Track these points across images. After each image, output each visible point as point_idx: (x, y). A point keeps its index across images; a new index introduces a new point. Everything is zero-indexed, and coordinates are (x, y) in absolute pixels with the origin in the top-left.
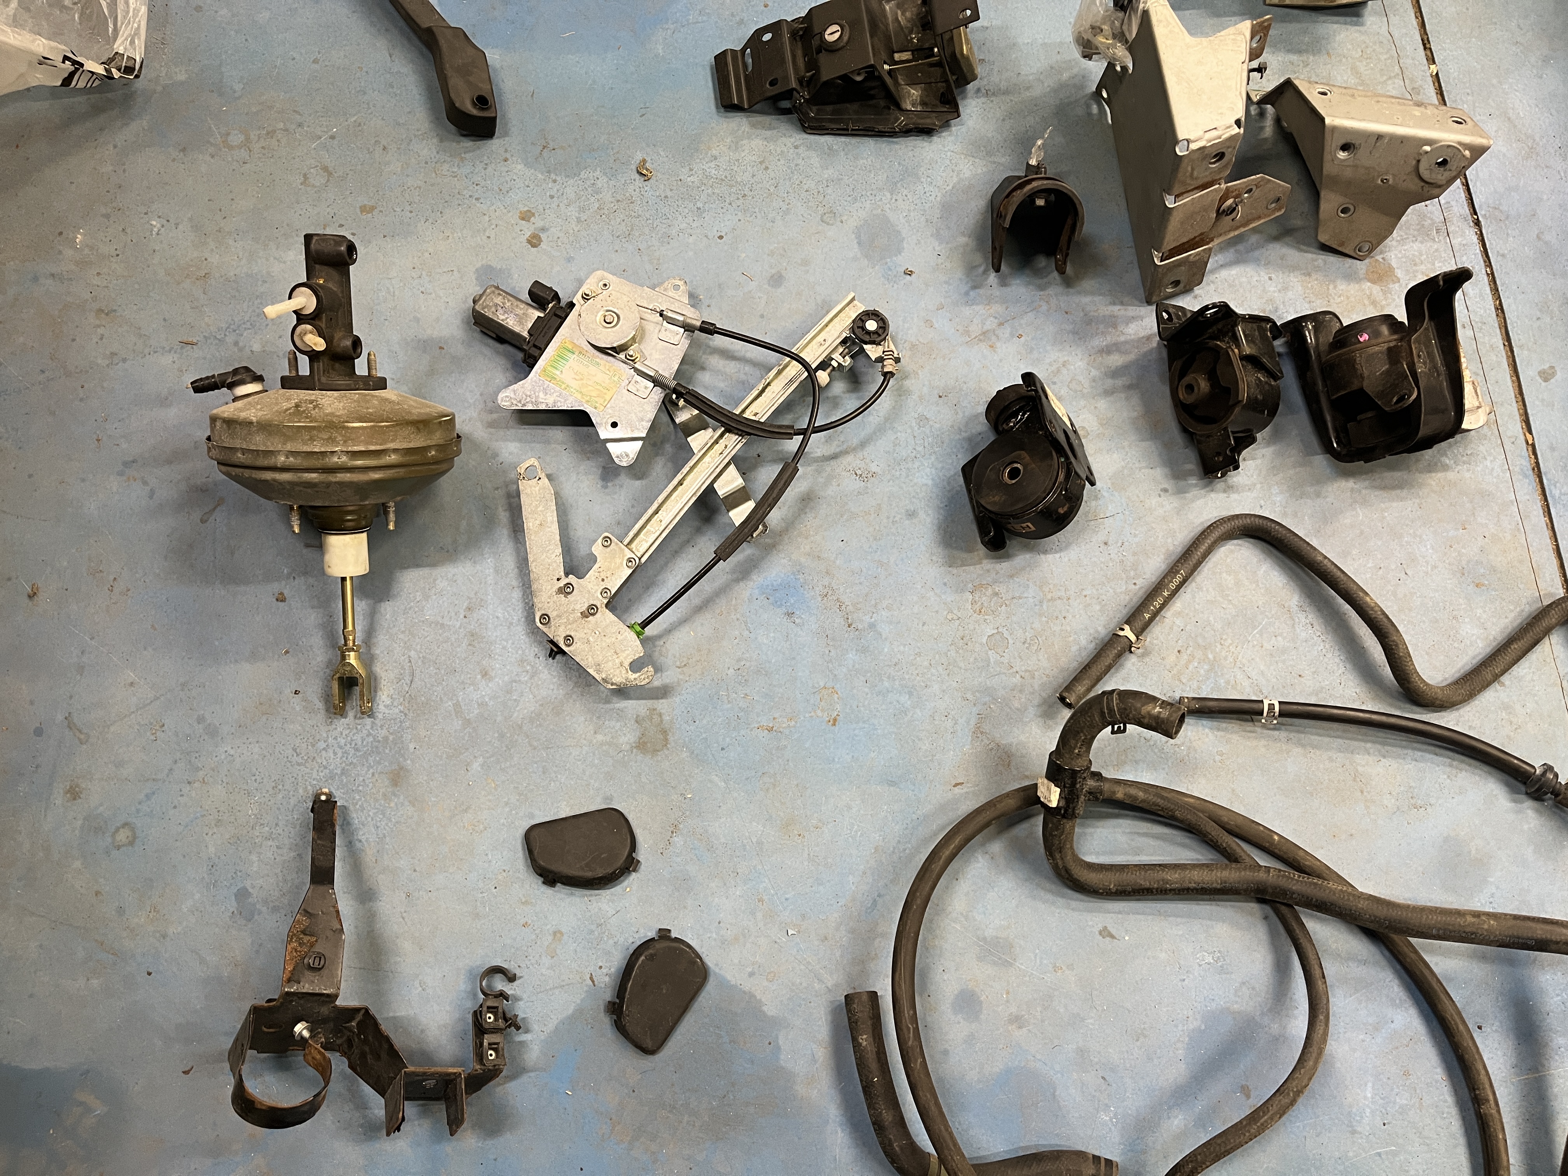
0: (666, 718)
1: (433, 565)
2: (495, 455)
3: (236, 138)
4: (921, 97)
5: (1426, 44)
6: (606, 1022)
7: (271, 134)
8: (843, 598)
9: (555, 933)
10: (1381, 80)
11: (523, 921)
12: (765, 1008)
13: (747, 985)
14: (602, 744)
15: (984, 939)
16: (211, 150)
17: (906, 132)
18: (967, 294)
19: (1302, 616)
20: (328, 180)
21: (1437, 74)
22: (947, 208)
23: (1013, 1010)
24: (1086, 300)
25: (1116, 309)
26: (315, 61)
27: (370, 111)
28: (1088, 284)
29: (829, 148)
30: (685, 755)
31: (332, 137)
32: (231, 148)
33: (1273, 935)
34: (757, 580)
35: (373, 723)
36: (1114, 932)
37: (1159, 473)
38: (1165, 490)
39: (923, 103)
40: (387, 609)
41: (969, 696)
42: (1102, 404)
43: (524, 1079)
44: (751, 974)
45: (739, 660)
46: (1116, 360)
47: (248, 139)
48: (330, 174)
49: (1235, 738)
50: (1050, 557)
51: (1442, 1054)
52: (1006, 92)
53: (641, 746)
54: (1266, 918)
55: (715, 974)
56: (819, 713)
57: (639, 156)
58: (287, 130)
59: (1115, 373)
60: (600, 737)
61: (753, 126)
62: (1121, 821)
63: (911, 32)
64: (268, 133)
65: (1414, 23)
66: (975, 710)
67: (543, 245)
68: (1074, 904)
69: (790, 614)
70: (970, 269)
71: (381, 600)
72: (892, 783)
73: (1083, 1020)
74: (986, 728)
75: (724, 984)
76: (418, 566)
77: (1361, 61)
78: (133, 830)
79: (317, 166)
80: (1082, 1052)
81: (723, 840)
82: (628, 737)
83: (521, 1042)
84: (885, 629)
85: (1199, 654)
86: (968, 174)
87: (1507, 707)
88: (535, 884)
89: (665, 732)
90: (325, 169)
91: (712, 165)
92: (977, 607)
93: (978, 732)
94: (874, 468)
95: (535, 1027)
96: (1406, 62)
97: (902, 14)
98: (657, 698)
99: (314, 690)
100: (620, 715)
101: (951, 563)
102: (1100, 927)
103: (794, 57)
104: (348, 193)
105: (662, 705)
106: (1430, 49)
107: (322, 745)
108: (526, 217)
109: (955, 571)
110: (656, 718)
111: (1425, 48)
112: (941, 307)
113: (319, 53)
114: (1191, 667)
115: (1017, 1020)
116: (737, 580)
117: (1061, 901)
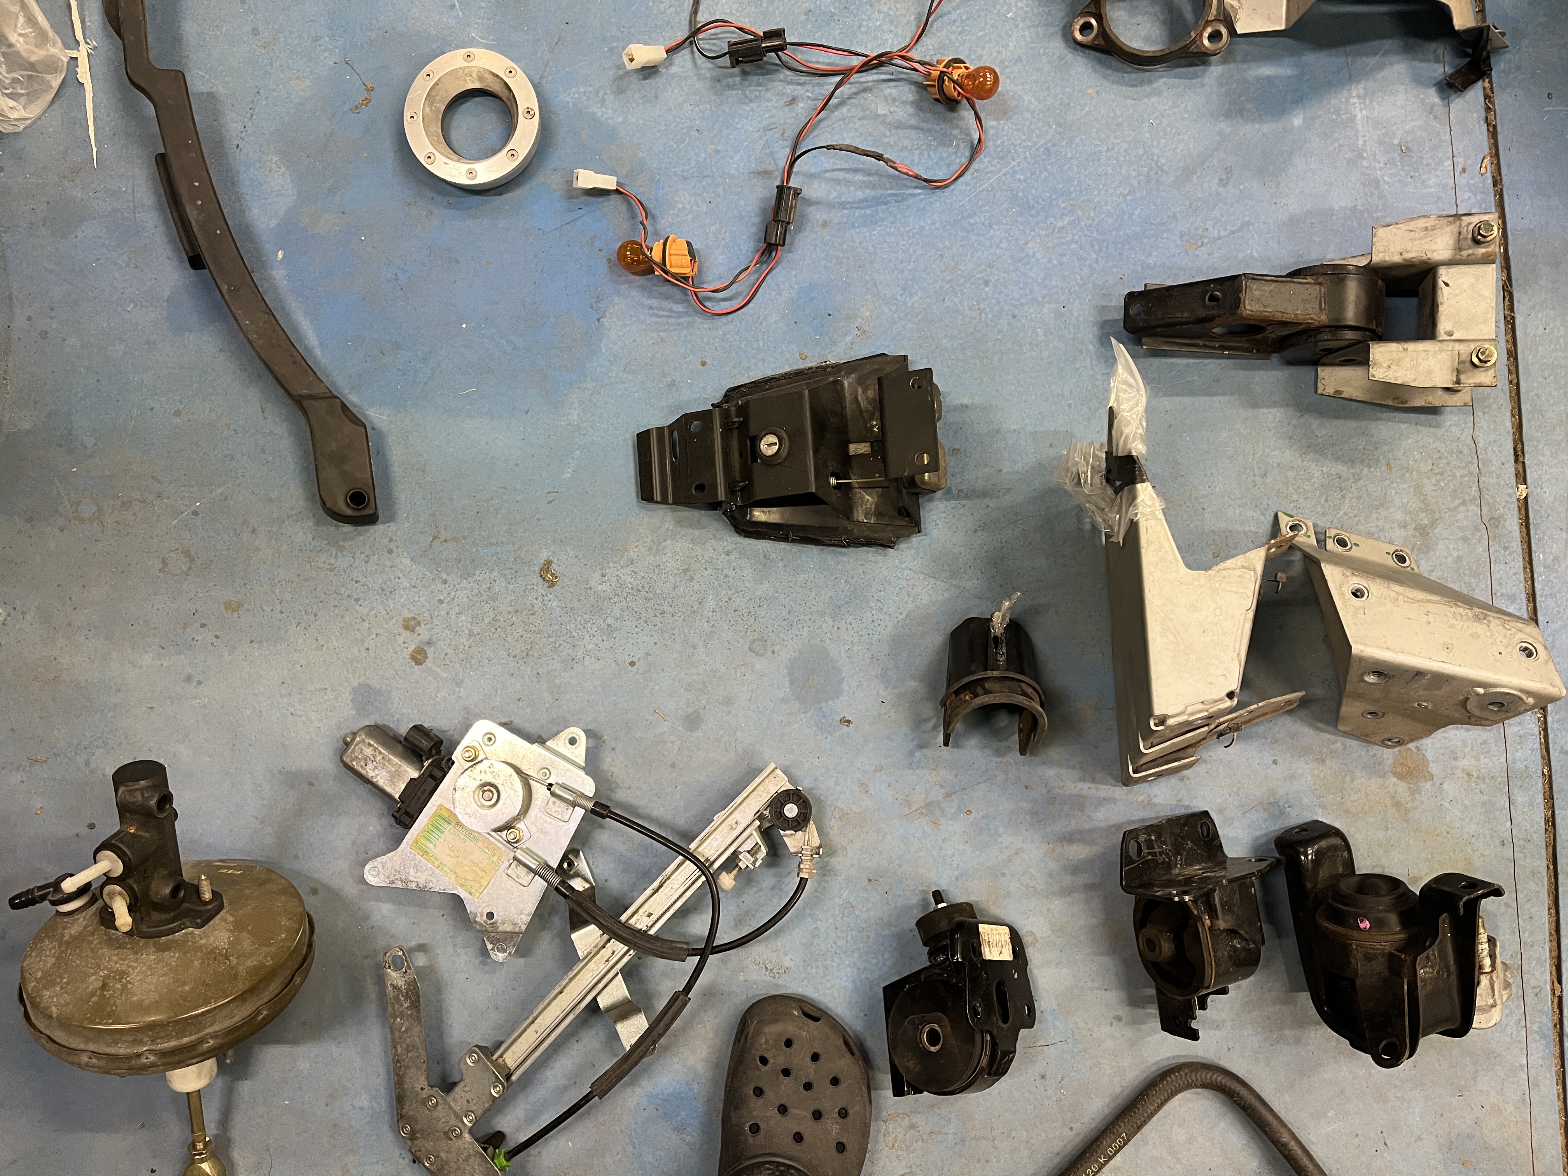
1: (294, 1042)
2: (366, 918)
3: (88, 509)
4: (877, 506)
5: (1519, 455)
7: (126, 505)
10: (1452, 505)
16: (61, 521)
17: (856, 542)
18: (911, 754)
20: (190, 568)
21: (1526, 498)
22: (896, 642)
24: (1050, 772)
25: (1085, 788)
26: (177, 413)
27: (238, 482)
28: (1054, 752)
29: (765, 557)
31: (195, 513)
32: (82, 520)
34: (647, 1086)
37: (1114, 997)
38: (1119, 1019)
39: (879, 514)
42: (1057, 905)
46: (1079, 852)
47: (100, 510)
48: (192, 560)
52: (984, 494)
57: (544, 555)
58: (143, 501)
59: (1075, 869)
61: (679, 522)
63: (872, 419)
64: (123, 503)
65: (1508, 423)
67: (429, 663)
69: (680, 1130)
70: (918, 722)
71: (239, 1078)
76: (278, 1042)
77: (1429, 478)
79: (177, 549)
86: (925, 600)
90: (186, 553)
91: (627, 570)
92: (890, 1139)
94: (787, 963)
96: (1489, 480)
97: (863, 392)
103: (726, 456)
104: (212, 584)
106: (1524, 463)
108: (410, 625)
111: (1516, 461)
112: (879, 769)
113: (181, 402)
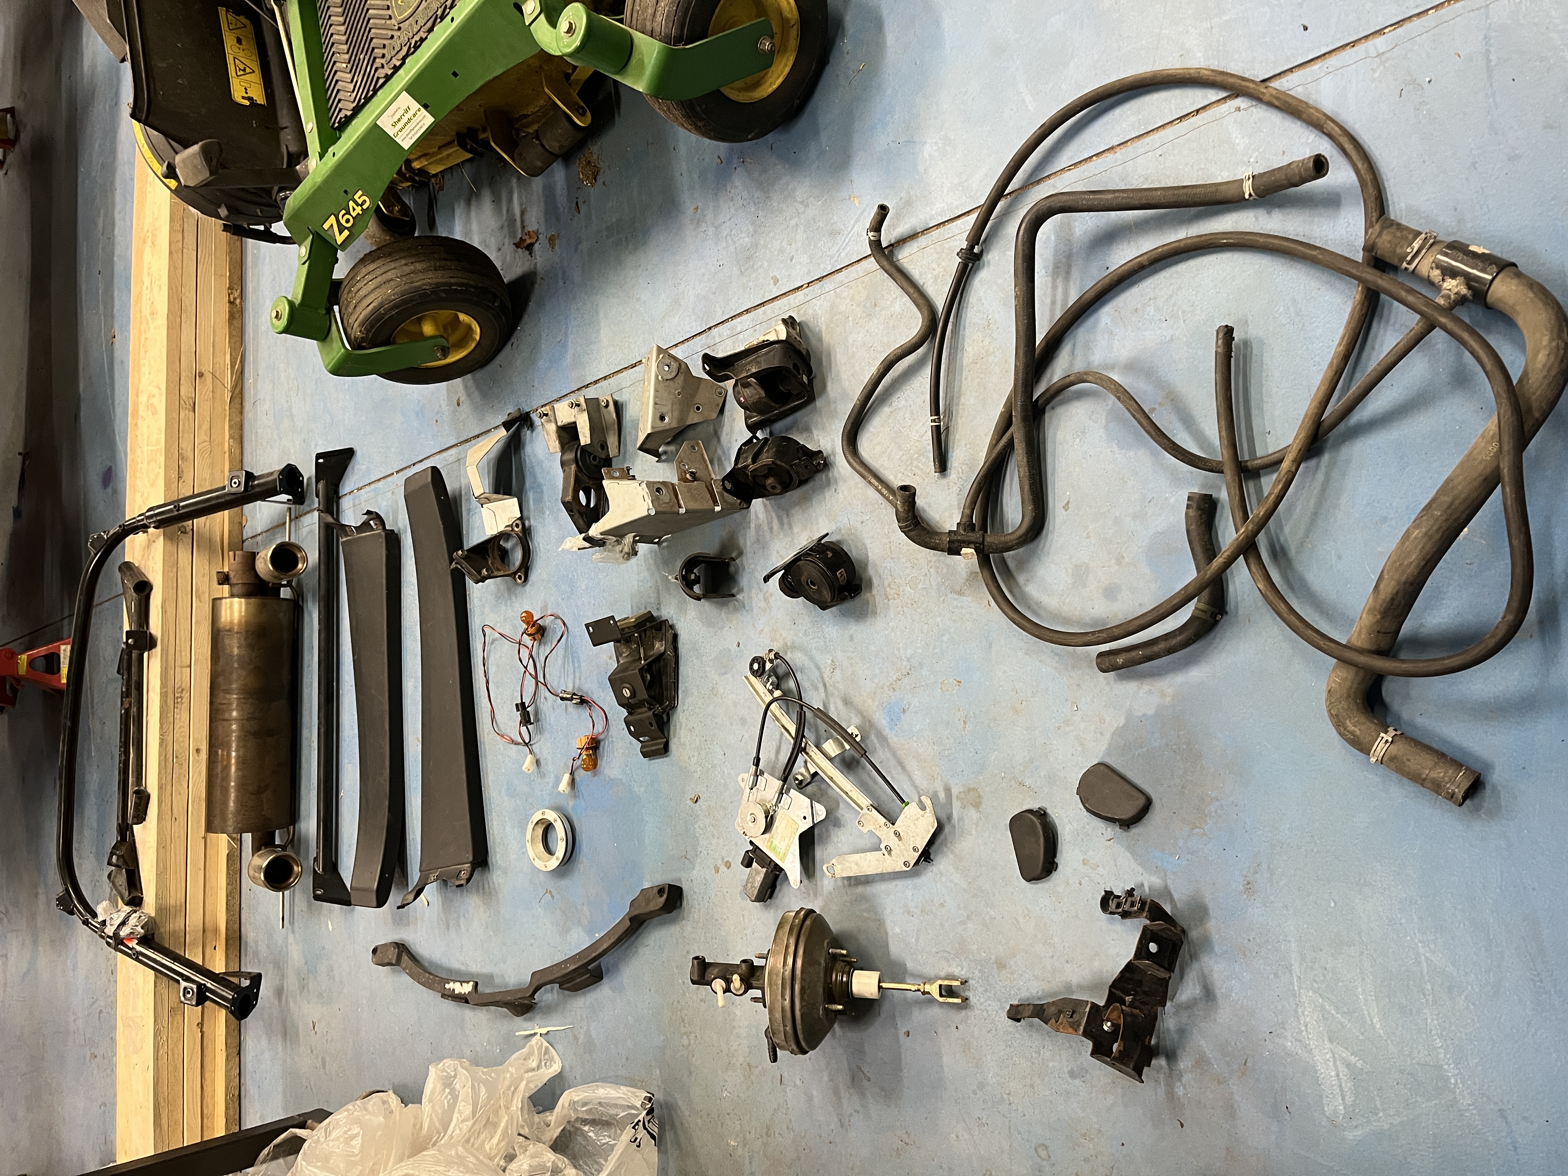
0: (961, 790)
1: (887, 933)
2: (831, 894)
3: (685, 1041)
4: (659, 641)
6: (1135, 830)
7: (683, 1020)
8: (894, 678)
9: (1084, 864)
11: (1078, 885)
12: (1121, 725)
13: (1108, 736)
14: (976, 830)
15: (1074, 583)
16: (691, 1056)
17: (676, 649)
18: (747, 611)
19: (894, 404)
22: (710, 624)
23: (1113, 562)
24: (748, 543)
25: (752, 525)
26: (650, 990)
27: (671, 960)
28: (741, 542)
30: (981, 778)
31: (684, 983)
32: (689, 1044)
33: (1063, 403)
34: (887, 732)
35: (972, 979)
36: (1065, 502)
37: (827, 495)
38: (836, 490)
40: (910, 965)
41: (941, 599)
42: (796, 530)
43: (1172, 887)
44: (1102, 734)
45: (929, 742)
46: (775, 523)
47: (686, 1033)
49: (957, 437)
50: (870, 555)
51: (1123, 290)
52: (658, 593)
53: (977, 805)
54: (1053, 408)
55: (1102, 758)
56: (955, 692)
57: (689, 802)
58: (681, 1010)
59: (781, 523)
60: (974, 832)
61: (675, 736)
62: (1004, 502)
63: (632, 648)
65: (624, 374)
66: (949, 595)
67: (730, 860)
68: (1051, 528)
69: (904, 711)
70: (736, 609)
71: (906, 969)
72: (990, 646)
73: (1116, 517)
74: (958, 588)
75: (1108, 753)
76: (887, 945)
78: (1040, 1145)
80: (1135, 517)
81: (1026, 752)
82: (972, 814)
83: (1150, 890)
84: (909, 652)
85: (915, 463)
86: (694, 613)
87: (936, 278)
88: (1055, 875)
89: (969, 790)
91: (692, 759)
92: (896, 596)
93: (960, 593)
94: (829, 662)
95: (1140, 879)
98: (951, 795)
99: (957, 1017)
100: (961, 819)
101: (874, 613)
102: (1063, 510)
103: (641, 713)
105: (955, 791)
106: (635, 363)
107: (985, 1014)
108: (717, 870)
109: (878, 611)
110: (962, 795)
111: (635, 366)
112: (754, 625)
113: (646, 988)
114: (922, 467)
115: (1119, 561)
116: (888, 745)
117: (1050, 536)
